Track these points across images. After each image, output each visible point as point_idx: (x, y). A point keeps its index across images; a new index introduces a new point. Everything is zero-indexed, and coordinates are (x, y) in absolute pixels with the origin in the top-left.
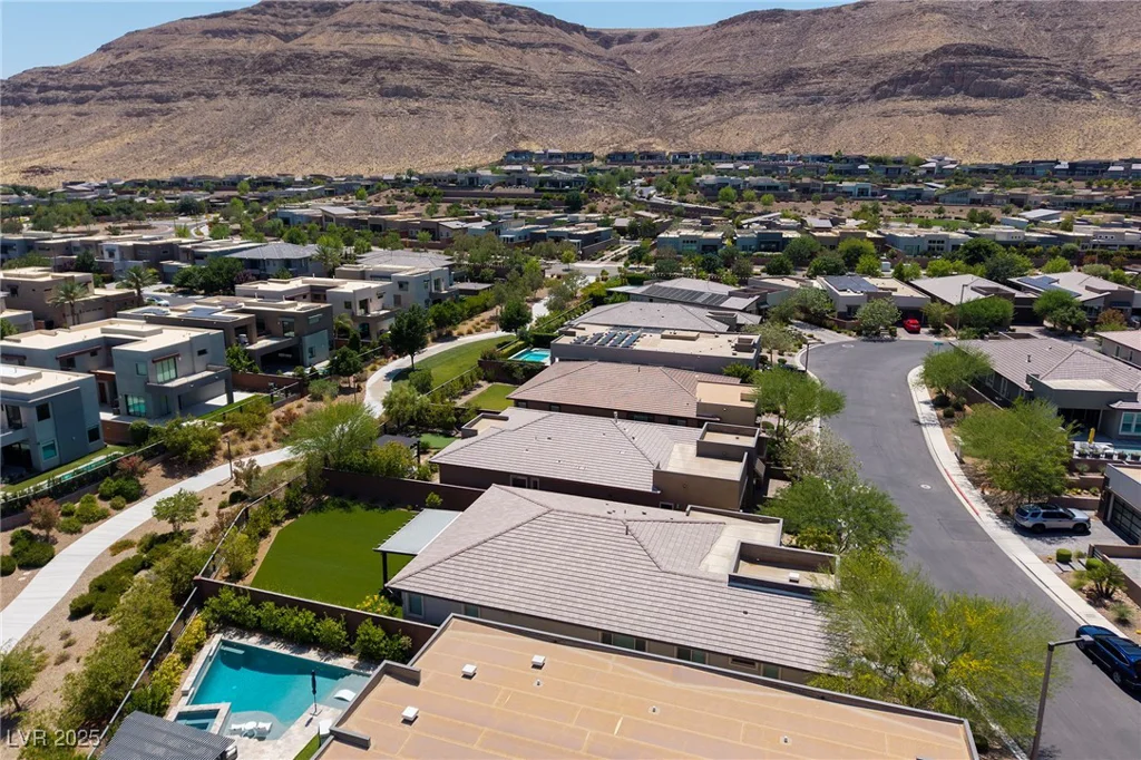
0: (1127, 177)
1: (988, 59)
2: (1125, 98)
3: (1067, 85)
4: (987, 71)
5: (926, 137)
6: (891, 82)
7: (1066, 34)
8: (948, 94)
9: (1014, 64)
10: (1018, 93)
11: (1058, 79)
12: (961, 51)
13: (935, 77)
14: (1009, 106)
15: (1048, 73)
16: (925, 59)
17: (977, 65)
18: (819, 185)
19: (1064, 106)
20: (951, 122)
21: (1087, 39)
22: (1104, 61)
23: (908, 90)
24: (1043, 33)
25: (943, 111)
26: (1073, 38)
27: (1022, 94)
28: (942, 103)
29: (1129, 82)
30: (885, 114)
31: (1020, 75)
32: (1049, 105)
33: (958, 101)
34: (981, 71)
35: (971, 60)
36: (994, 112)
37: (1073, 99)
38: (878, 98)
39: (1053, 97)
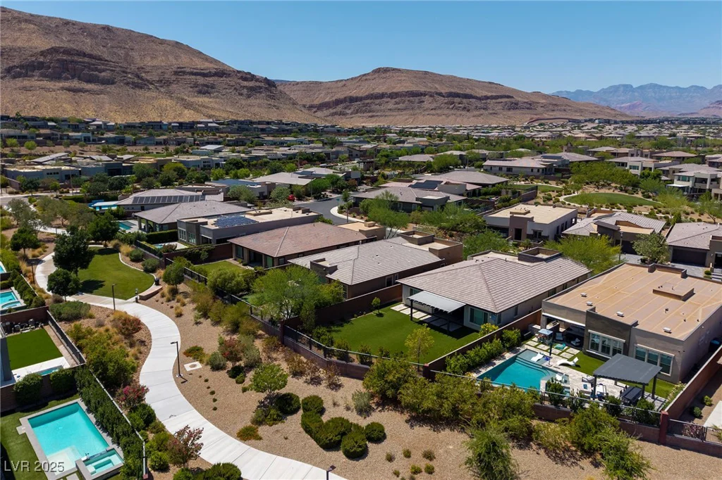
0: (207, 131)
1: (86, 60)
2: (162, 90)
3: (136, 80)
4: (89, 66)
5: (64, 105)
6: (21, 67)
7: (115, 50)
8: (66, 79)
9: (103, 64)
10: (110, 82)
11: (129, 76)
12: (67, 52)
13: (54, 67)
14: (108, 89)
15: (124, 72)
16: (43, 53)
17: (80, 62)
18: (56, 135)
19: (139, 92)
20: (77, 97)
21: (127, 55)
22: (143, 68)
23: (37, 73)
24: (102, 48)
25: (69, 90)
26: (119, 53)
27: (113, 83)
28: (67, 84)
29: (161, 81)
30: (25, 89)
31: (108, 71)
32: (131, 91)
33: (75, 84)
34: (85, 66)
35: (76, 58)
36: (101, 92)
37: (141, 88)
38: (14, 77)
39: (130, 85)
